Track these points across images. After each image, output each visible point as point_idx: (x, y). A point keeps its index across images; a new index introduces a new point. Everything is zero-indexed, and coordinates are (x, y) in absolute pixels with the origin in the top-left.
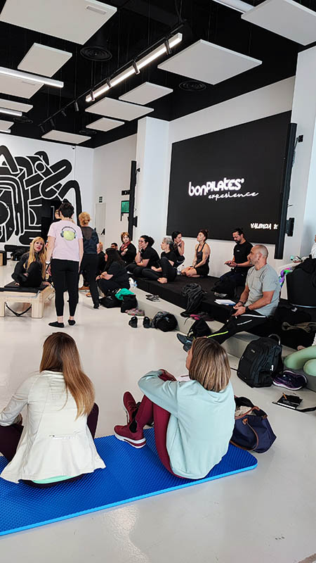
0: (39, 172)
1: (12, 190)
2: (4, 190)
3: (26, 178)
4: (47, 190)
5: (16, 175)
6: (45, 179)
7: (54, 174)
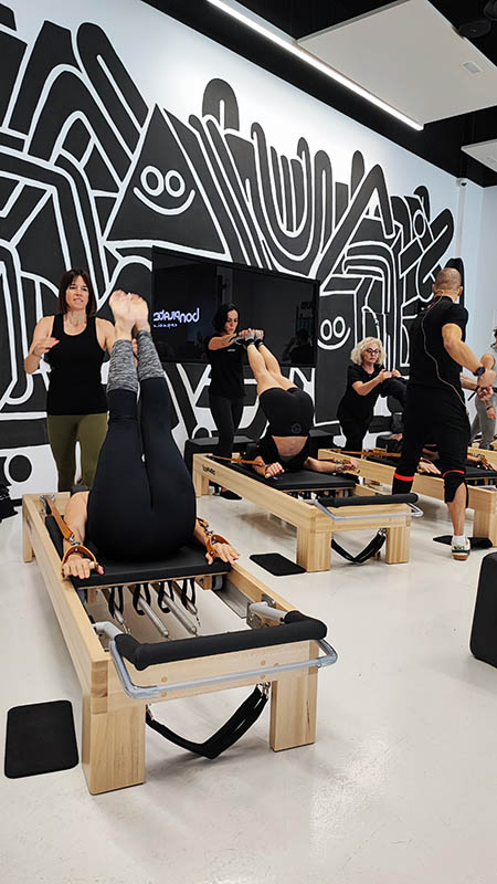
0: (418, 237)
1: (383, 279)
2: (375, 278)
3: (403, 251)
4: (424, 281)
5: (389, 242)
6: (424, 252)
7: (434, 242)
